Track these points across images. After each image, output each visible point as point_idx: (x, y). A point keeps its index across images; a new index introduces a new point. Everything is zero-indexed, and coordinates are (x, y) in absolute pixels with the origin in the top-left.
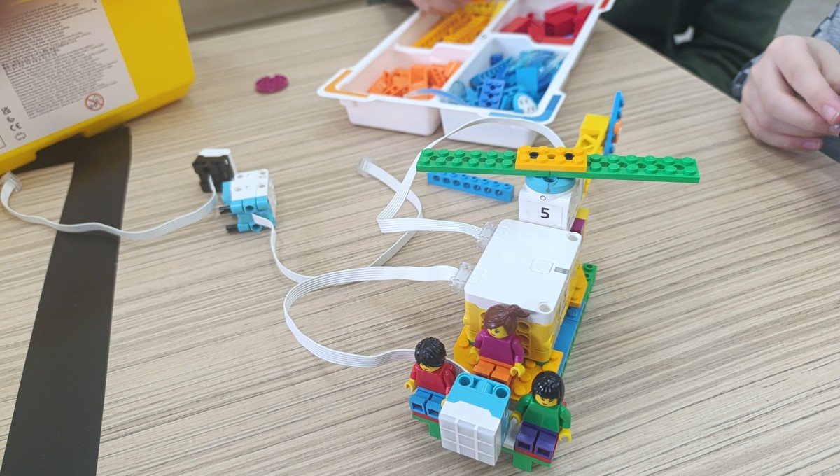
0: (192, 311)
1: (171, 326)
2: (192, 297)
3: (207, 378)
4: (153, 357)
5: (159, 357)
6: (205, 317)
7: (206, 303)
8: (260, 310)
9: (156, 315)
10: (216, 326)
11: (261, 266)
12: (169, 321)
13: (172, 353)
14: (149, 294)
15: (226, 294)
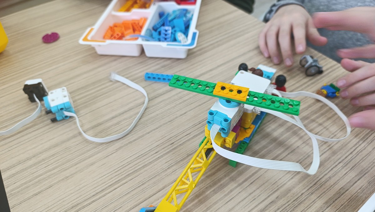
0: (46, 167)
1: (37, 177)
2: (43, 160)
3: (65, 199)
4: (33, 195)
5: (36, 195)
6: (54, 169)
7: (52, 161)
8: (81, 159)
9: (27, 174)
10: (61, 172)
11: (74, 137)
12: (35, 175)
13: (42, 191)
14: (19, 163)
15: (61, 155)
